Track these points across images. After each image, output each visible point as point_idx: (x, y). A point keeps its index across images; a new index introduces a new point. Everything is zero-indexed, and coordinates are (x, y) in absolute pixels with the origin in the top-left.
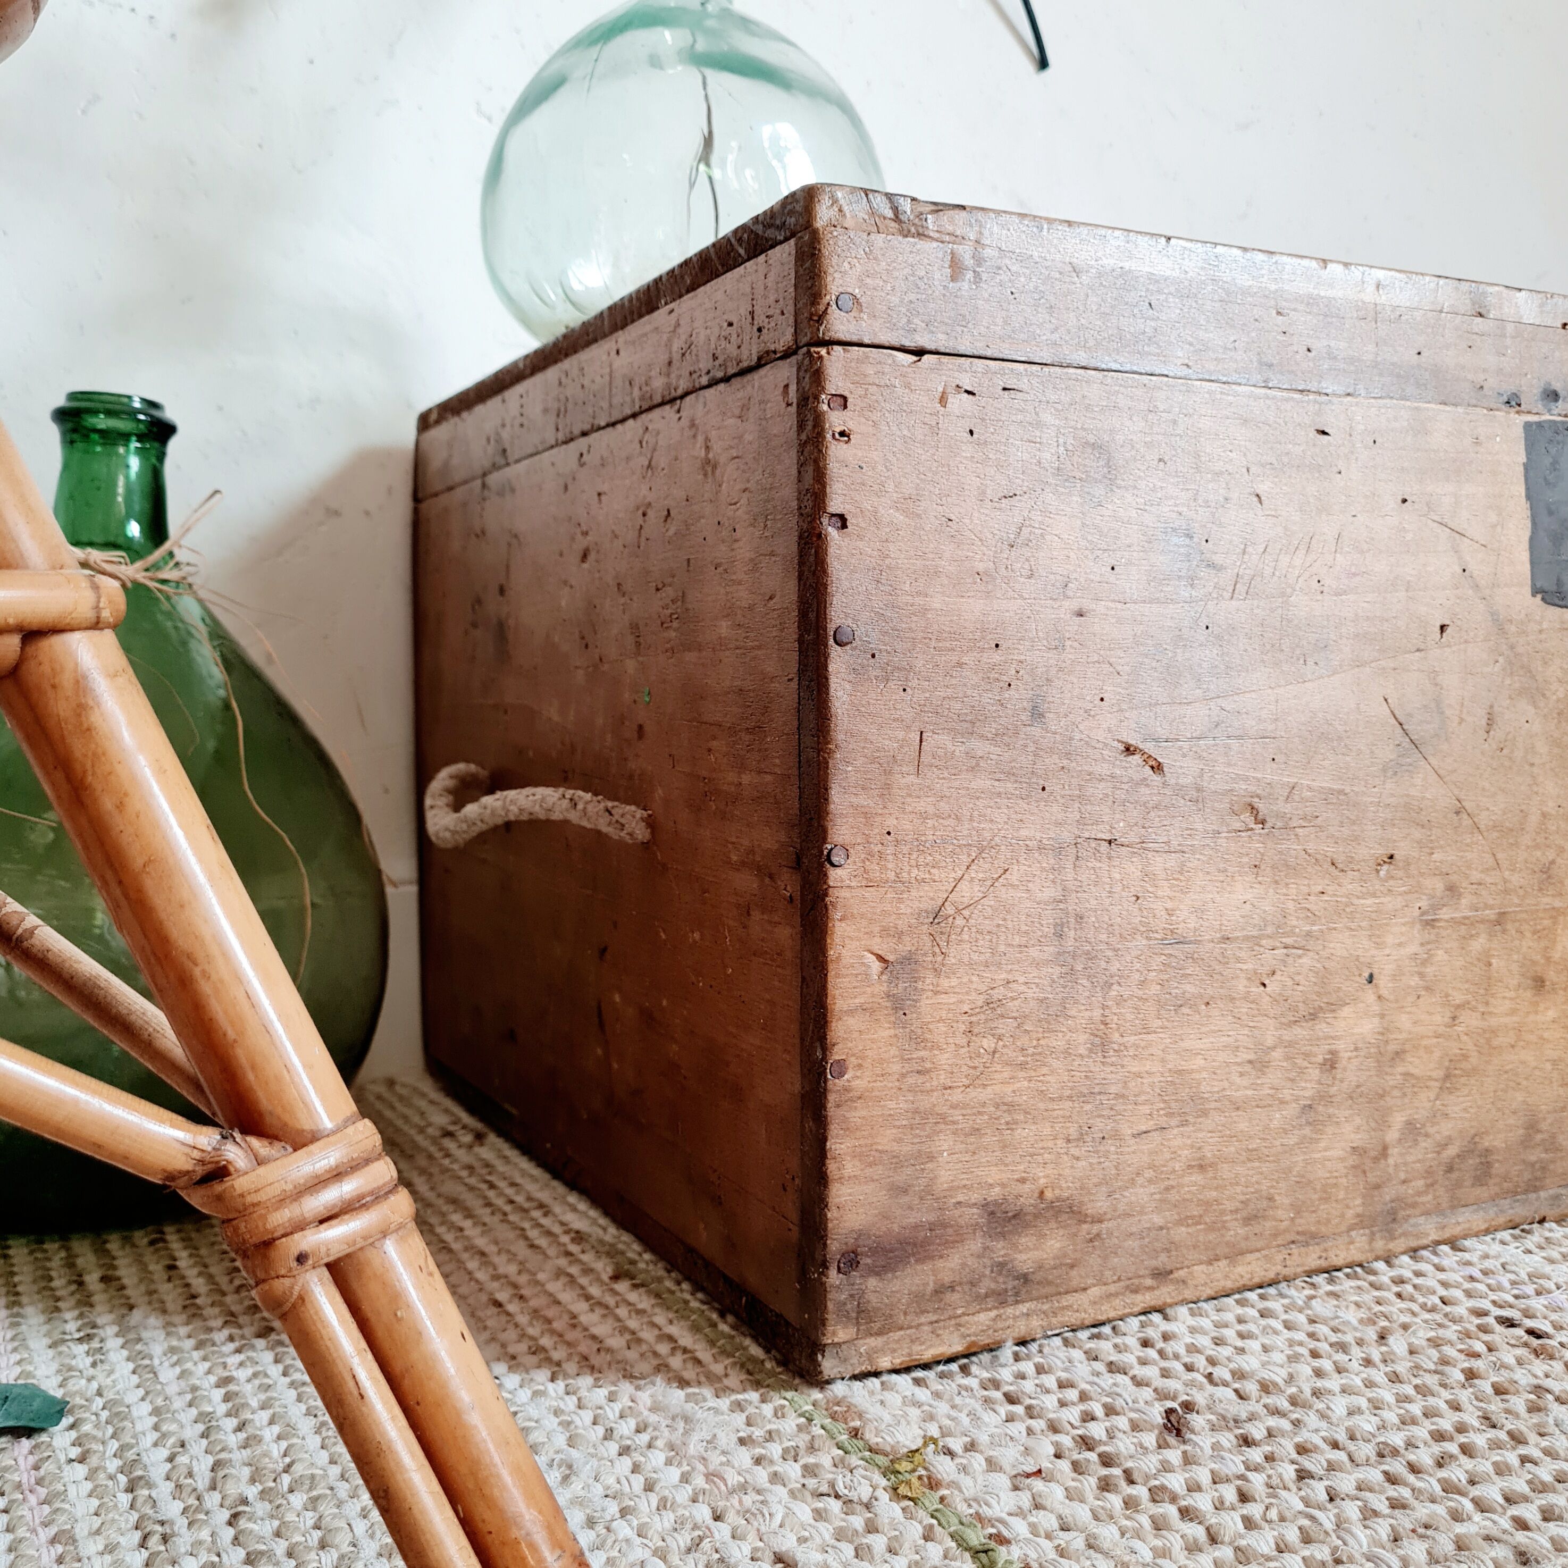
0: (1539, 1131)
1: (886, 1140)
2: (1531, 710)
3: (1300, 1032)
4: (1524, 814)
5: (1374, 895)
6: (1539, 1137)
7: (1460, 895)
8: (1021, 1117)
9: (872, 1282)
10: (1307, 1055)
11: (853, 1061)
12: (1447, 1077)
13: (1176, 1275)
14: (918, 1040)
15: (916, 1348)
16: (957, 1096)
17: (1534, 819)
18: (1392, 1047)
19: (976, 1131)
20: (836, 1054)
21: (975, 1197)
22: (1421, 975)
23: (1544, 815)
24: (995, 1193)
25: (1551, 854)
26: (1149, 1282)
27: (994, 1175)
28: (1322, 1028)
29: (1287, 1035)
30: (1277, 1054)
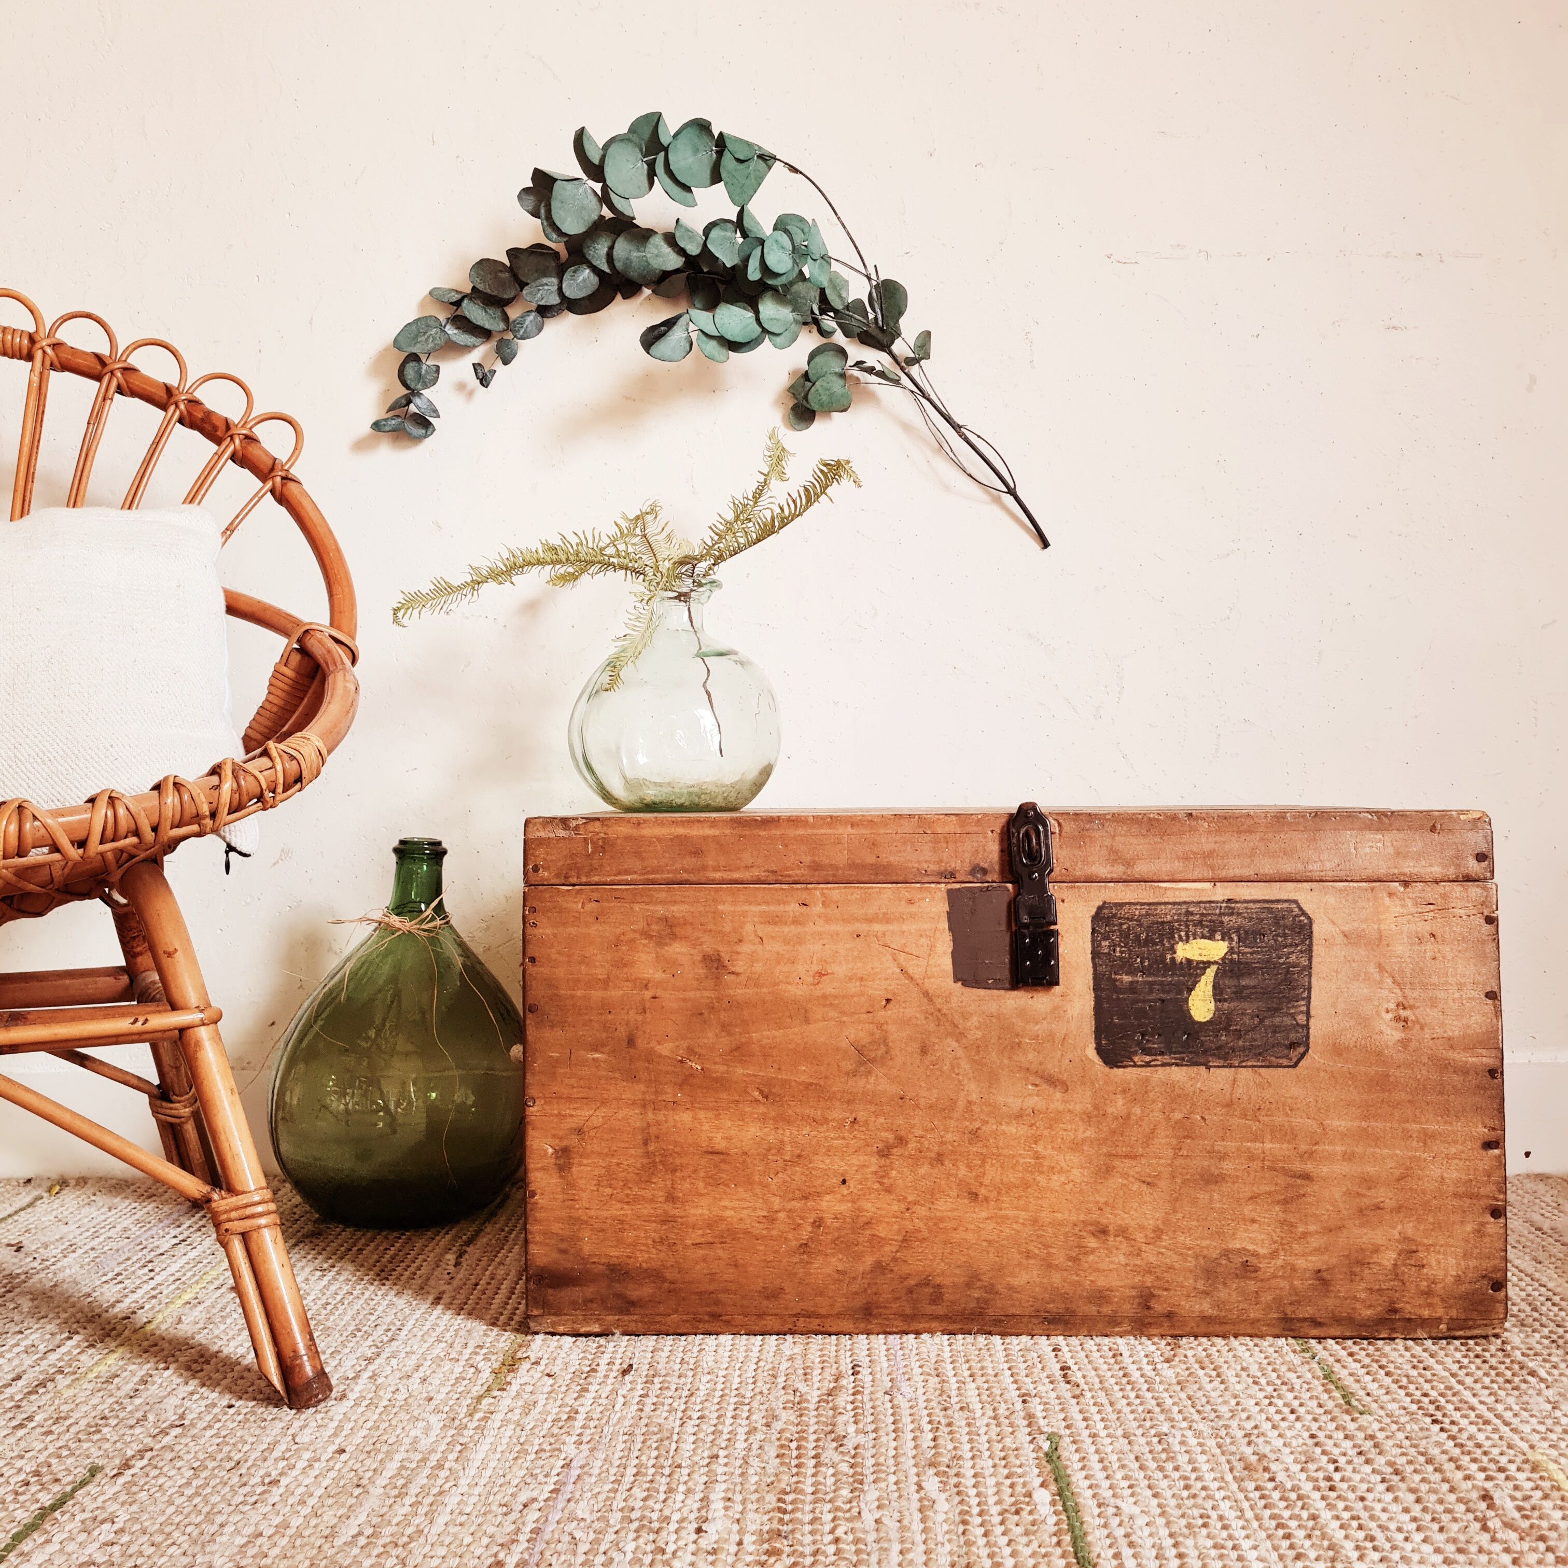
0: (980, 1280)
1: (556, 1228)
2: (955, 1045)
3: (796, 1204)
4: (954, 1102)
5: (844, 1138)
6: (979, 1284)
7: (907, 1142)
8: (627, 1227)
9: (550, 1291)
10: (802, 1218)
11: (539, 1191)
12: (904, 1240)
13: (724, 1318)
14: (571, 1185)
15: (576, 1326)
16: (592, 1213)
17: (961, 1104)
18: (862, 1220)
19: (602, 1230)
20: (532, 1187)
21: (603, 1261)
22: (881, 1184)
23: (969, 1102)
24: (615, 1261)
25: (977, 1124)
26: (706, 1318)
27: (614, 1253)
28: (810, 1204)
29: (789, 1206)
30: (781, 1215)
